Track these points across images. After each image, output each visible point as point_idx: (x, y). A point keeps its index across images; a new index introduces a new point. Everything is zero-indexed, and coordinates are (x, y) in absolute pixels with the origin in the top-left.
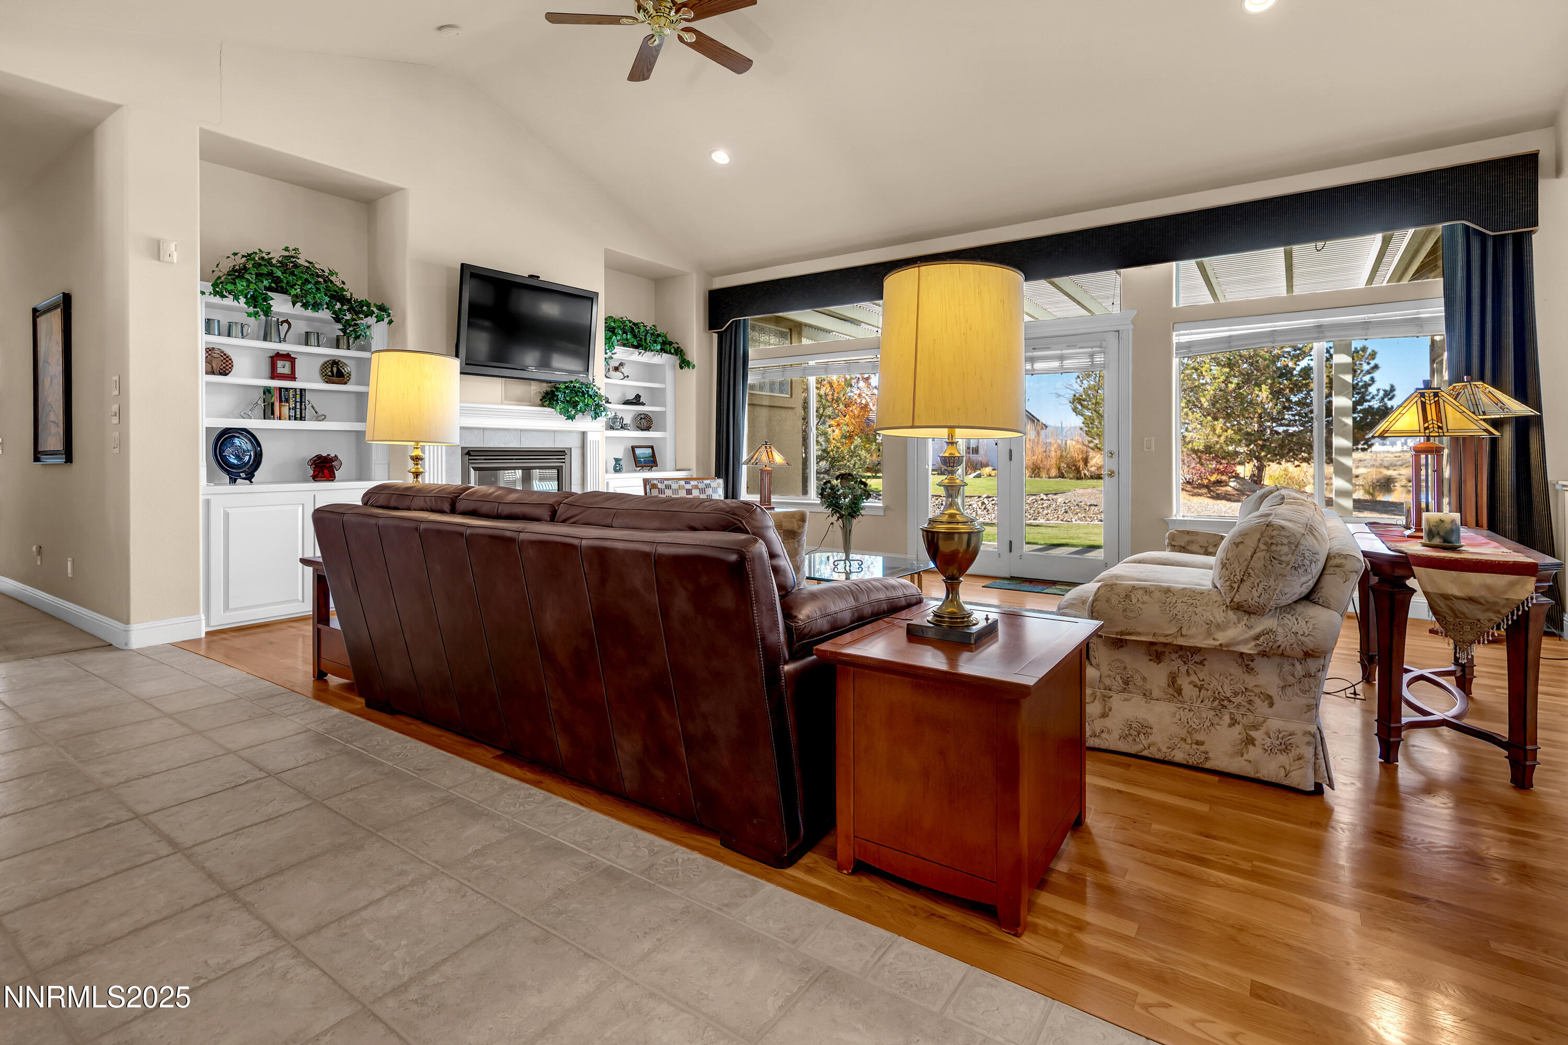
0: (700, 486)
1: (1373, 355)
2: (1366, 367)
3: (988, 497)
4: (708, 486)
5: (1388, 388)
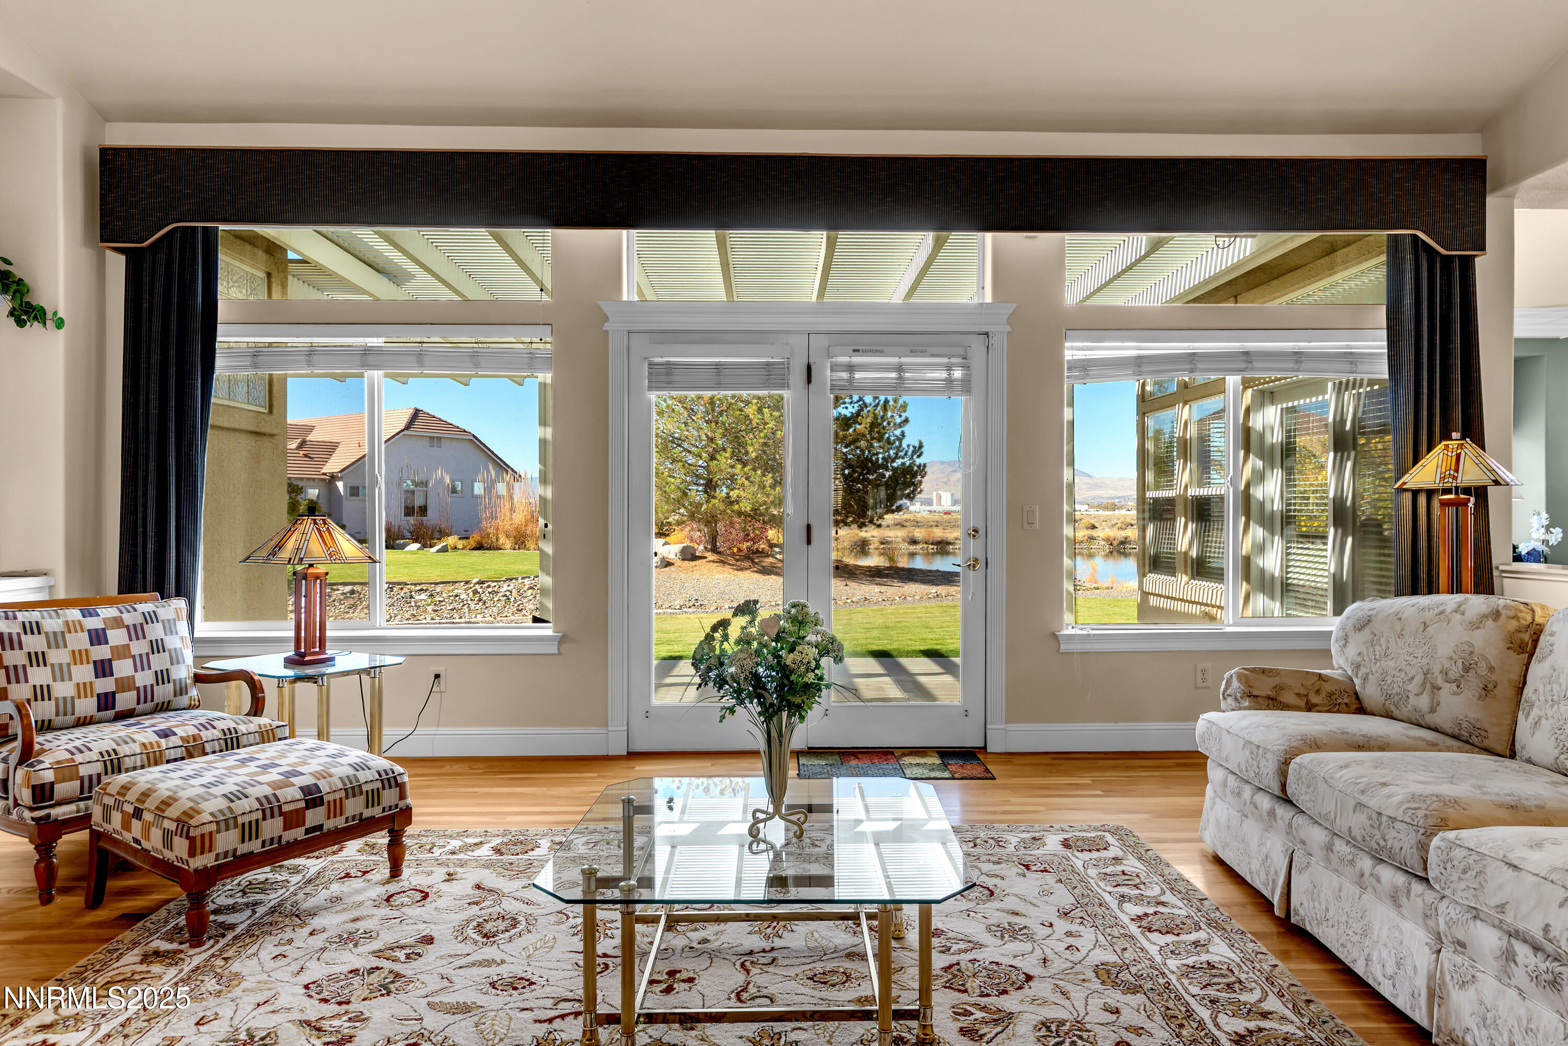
0: (128, 619)
1: (904, 407)
2: (898, 420)
3: (481, 582)
4: (151, 618)
5: (917, 445)
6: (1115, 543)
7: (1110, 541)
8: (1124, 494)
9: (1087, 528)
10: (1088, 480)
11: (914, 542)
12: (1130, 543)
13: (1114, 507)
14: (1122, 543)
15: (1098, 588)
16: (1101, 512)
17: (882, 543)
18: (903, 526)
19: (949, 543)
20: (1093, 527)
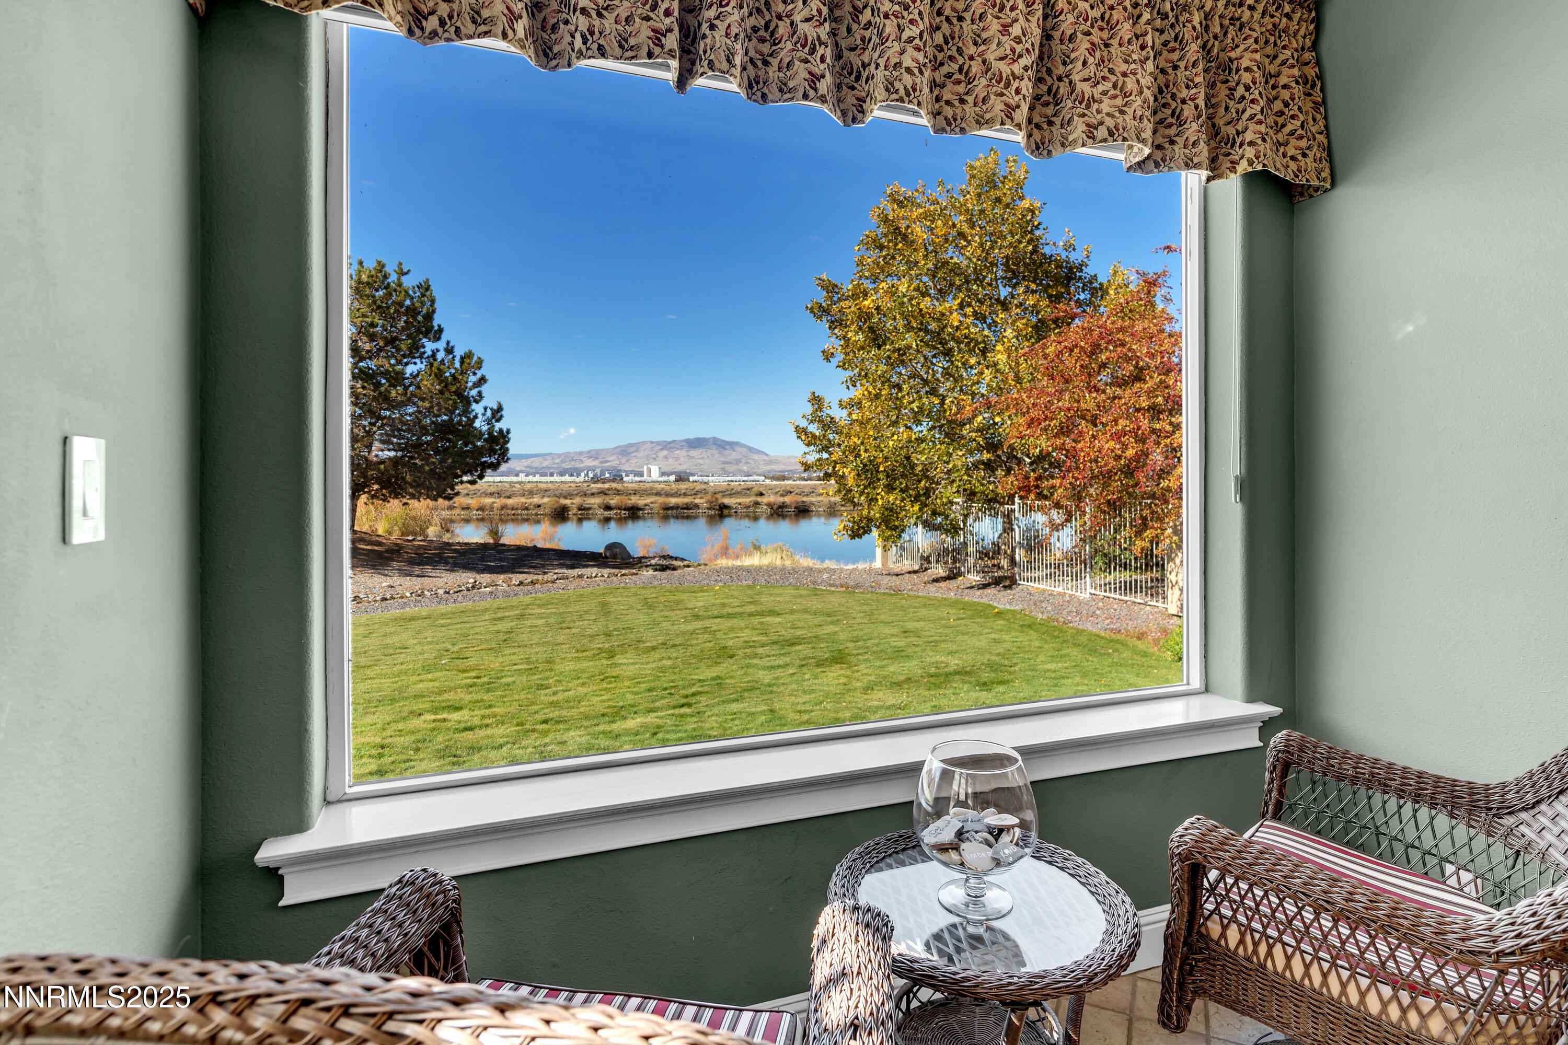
6: (775, 507)
7: (770, 505)
8: (792, 468)
9: (757, 495)
10: (766, 458)
11: (608, 508)
12: (786, 507)
13: (783, 478)
14: (780, 507)
15: (688, 566)
16: (775, 482)
17: (580, 509)
18: (606, 494)
19: (639, 509)
20: (761, 494)
